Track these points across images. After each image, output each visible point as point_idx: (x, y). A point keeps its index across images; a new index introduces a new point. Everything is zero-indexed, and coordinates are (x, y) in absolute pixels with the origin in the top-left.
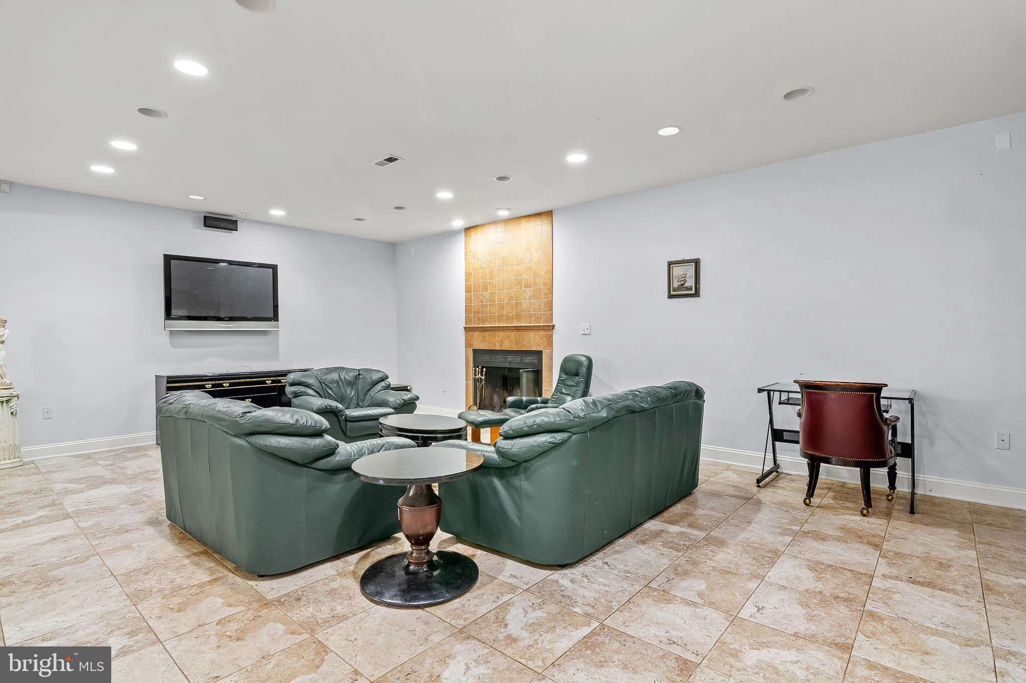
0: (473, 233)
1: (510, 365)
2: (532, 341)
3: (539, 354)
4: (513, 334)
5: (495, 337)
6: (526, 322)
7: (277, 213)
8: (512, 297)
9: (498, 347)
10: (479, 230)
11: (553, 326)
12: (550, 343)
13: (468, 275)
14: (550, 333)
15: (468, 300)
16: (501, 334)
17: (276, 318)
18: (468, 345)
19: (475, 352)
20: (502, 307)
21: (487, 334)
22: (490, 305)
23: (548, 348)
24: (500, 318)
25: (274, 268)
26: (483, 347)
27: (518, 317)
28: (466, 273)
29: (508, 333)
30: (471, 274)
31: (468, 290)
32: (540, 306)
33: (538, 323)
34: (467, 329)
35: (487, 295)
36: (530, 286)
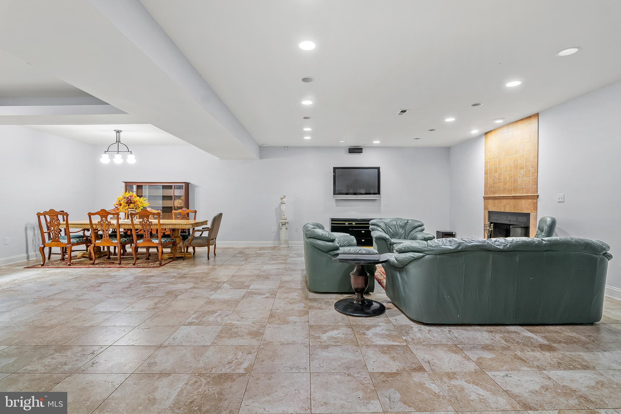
0: (489, 135)
1: (510, 222)
2: (524, 207)
3: (528, 215)
4: (512, 202)
5: (501, 203)
6: (520, 193)
7: (377, 142)
8: (512, 176)
9: (502, 210)
10: (493, 133)
11: (538, 196)
12: (536, 208)
13: (486, 163)
14: (536, 201)
15: (486, 179)
16: (504, 201)
17: (379, 193)
18: (486, 208)
19: (490, 212)
20: (505, 183)
21: (496, 201)
22: (499, 182)
23: (534, 211)
24: (504, 190)
25: (378, 169)
26: (494, 210)
27: (515, 190)
28: (485, 162)
29: (509, 201)
30: (488, 162)
31: (486, 173)
32: (529, 182)
33: (527, 193)
34: (485, 198)
35: (497, 175)
36: (523, 168)
